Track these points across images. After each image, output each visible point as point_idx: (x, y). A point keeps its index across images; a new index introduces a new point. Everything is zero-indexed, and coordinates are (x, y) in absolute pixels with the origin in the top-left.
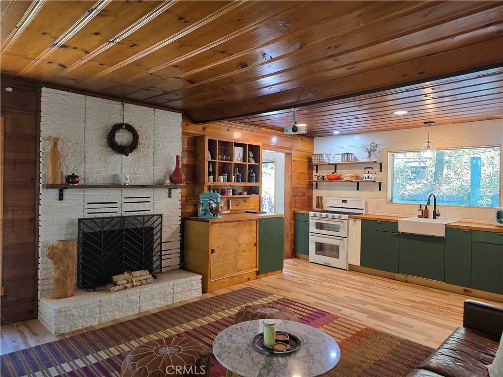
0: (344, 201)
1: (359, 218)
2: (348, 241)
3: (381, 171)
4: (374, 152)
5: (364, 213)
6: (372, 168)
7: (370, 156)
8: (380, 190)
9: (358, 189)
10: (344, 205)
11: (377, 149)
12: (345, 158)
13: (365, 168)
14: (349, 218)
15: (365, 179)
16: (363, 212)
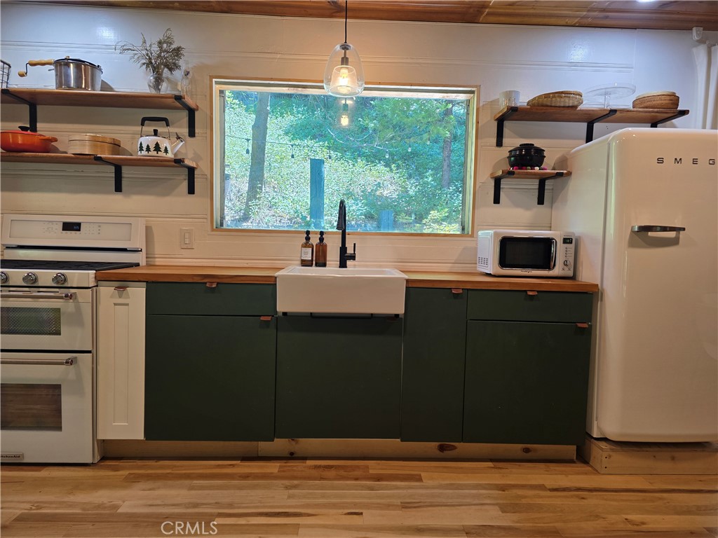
0: (68, 227)
1: (136, 279)
2: (95, 362)
3: (192, 133)
4: (171, 70)
5: (143, 262)
6: (165, 120)
7: (158, 80)
8: (191, 190)
9: (118, 188)
10: (71, 239)
11: (181, 62)
12: (68, 76)
13: (144, 120)
14: (97, 279)
15: (144, 153)
16: (140, 258)
